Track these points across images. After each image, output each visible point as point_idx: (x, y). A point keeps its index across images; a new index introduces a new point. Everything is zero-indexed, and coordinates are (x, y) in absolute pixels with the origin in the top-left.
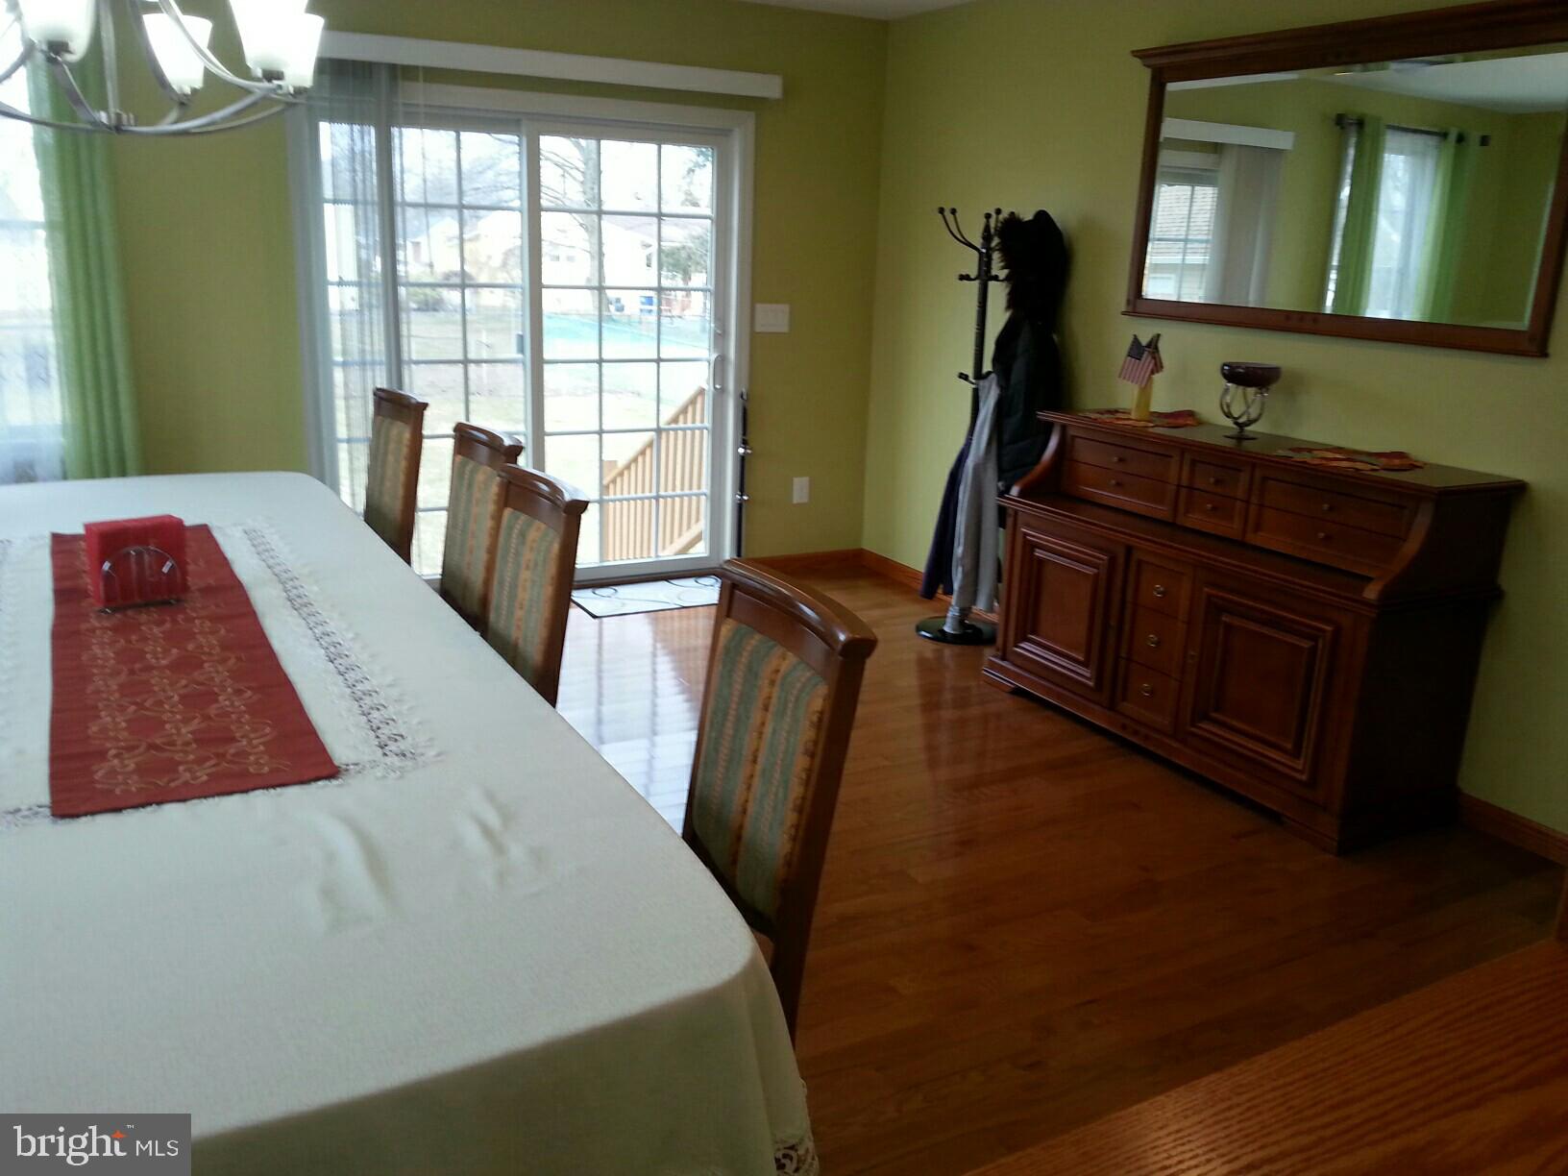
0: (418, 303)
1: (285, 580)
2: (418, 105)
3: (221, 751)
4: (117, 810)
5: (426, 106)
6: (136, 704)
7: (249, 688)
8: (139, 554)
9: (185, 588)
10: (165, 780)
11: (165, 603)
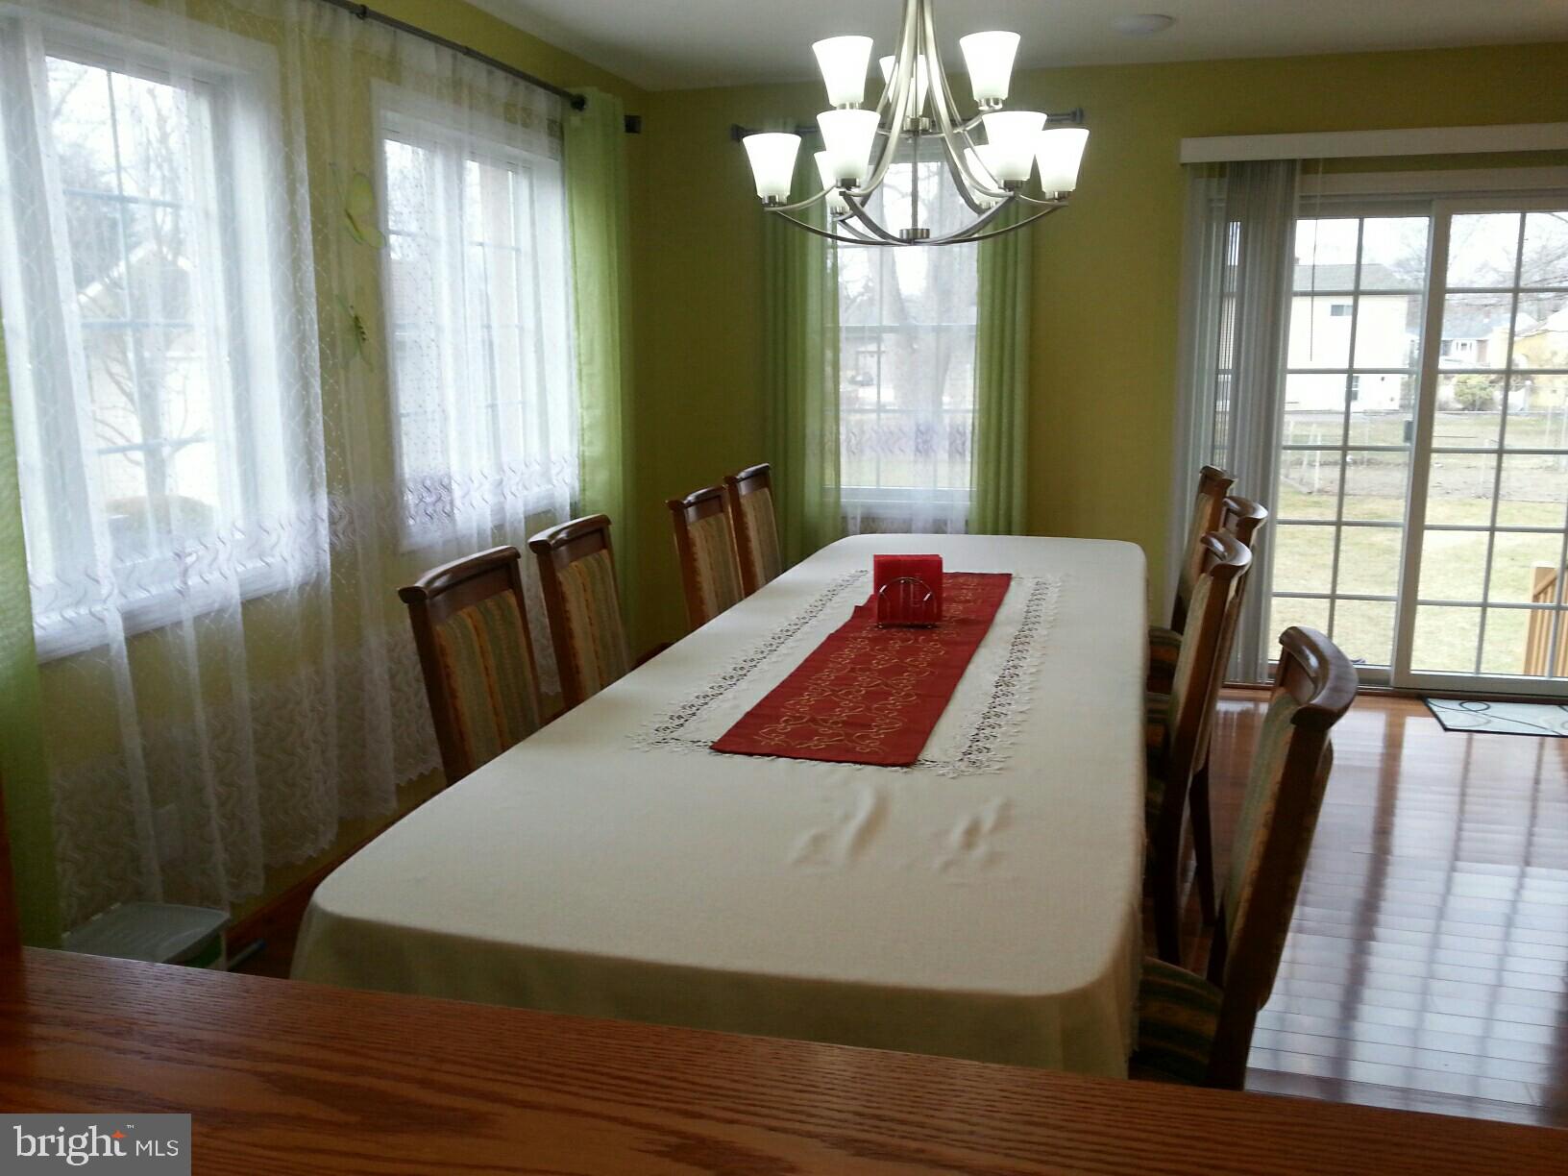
0: (1464, 402)
1: (1029, 621)
2: (1316, 196)
3: (850, 731)
4: (751, 755)
5: (1322, 196)
6: (832, 690)
7: (916, 694)
8: (907, 584)
9: (939, 616)
10: (797, 742)
11: (924, 627)
